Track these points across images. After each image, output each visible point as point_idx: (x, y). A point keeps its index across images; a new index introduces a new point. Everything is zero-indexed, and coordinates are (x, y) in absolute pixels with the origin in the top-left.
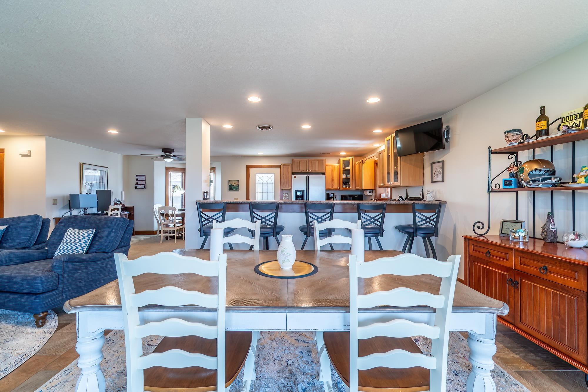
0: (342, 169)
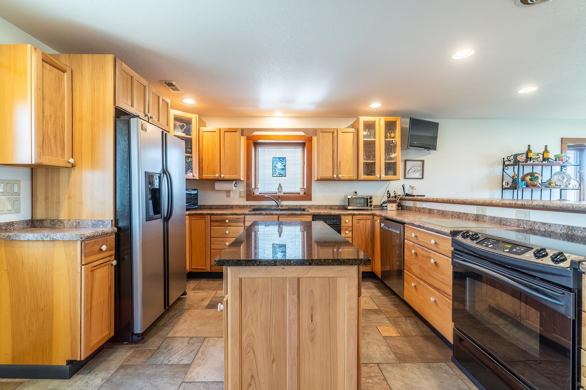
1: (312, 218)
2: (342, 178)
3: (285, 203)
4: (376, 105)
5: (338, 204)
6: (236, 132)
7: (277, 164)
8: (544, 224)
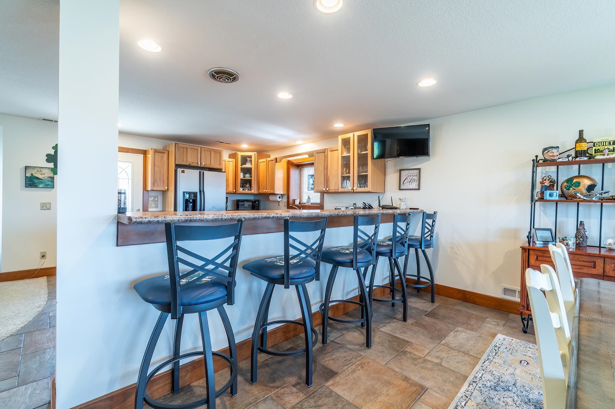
0: (240, 167)
4: (339, 125)
7: (310, 180)
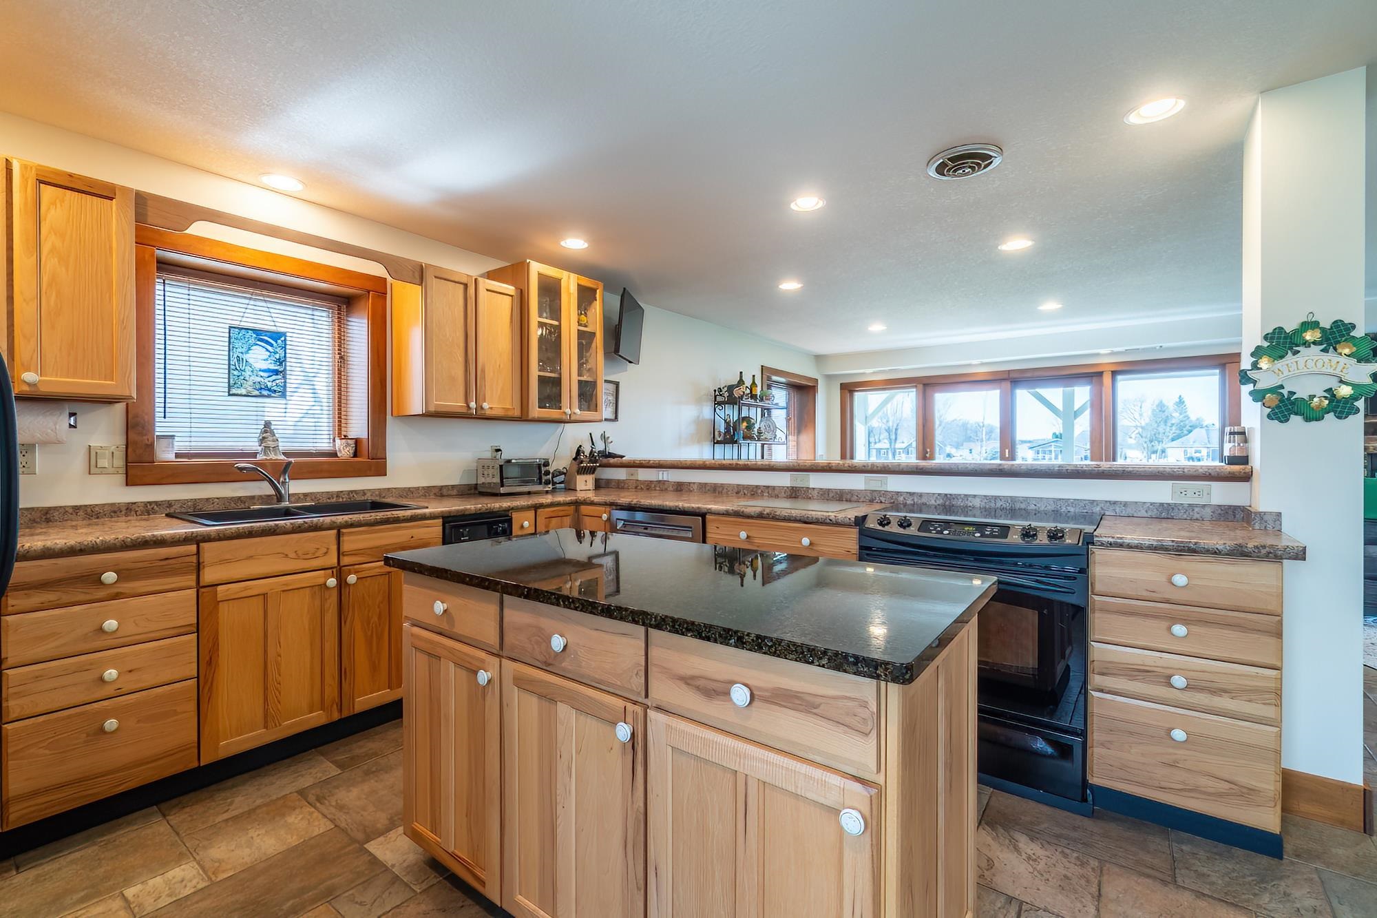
1: (441, 527)
2: (489, 413)
3: (297, 487)
4: (575, 244)
5: (455, 481)
6: (111, 199)
7: (247, 352)
8: (911, 494)
